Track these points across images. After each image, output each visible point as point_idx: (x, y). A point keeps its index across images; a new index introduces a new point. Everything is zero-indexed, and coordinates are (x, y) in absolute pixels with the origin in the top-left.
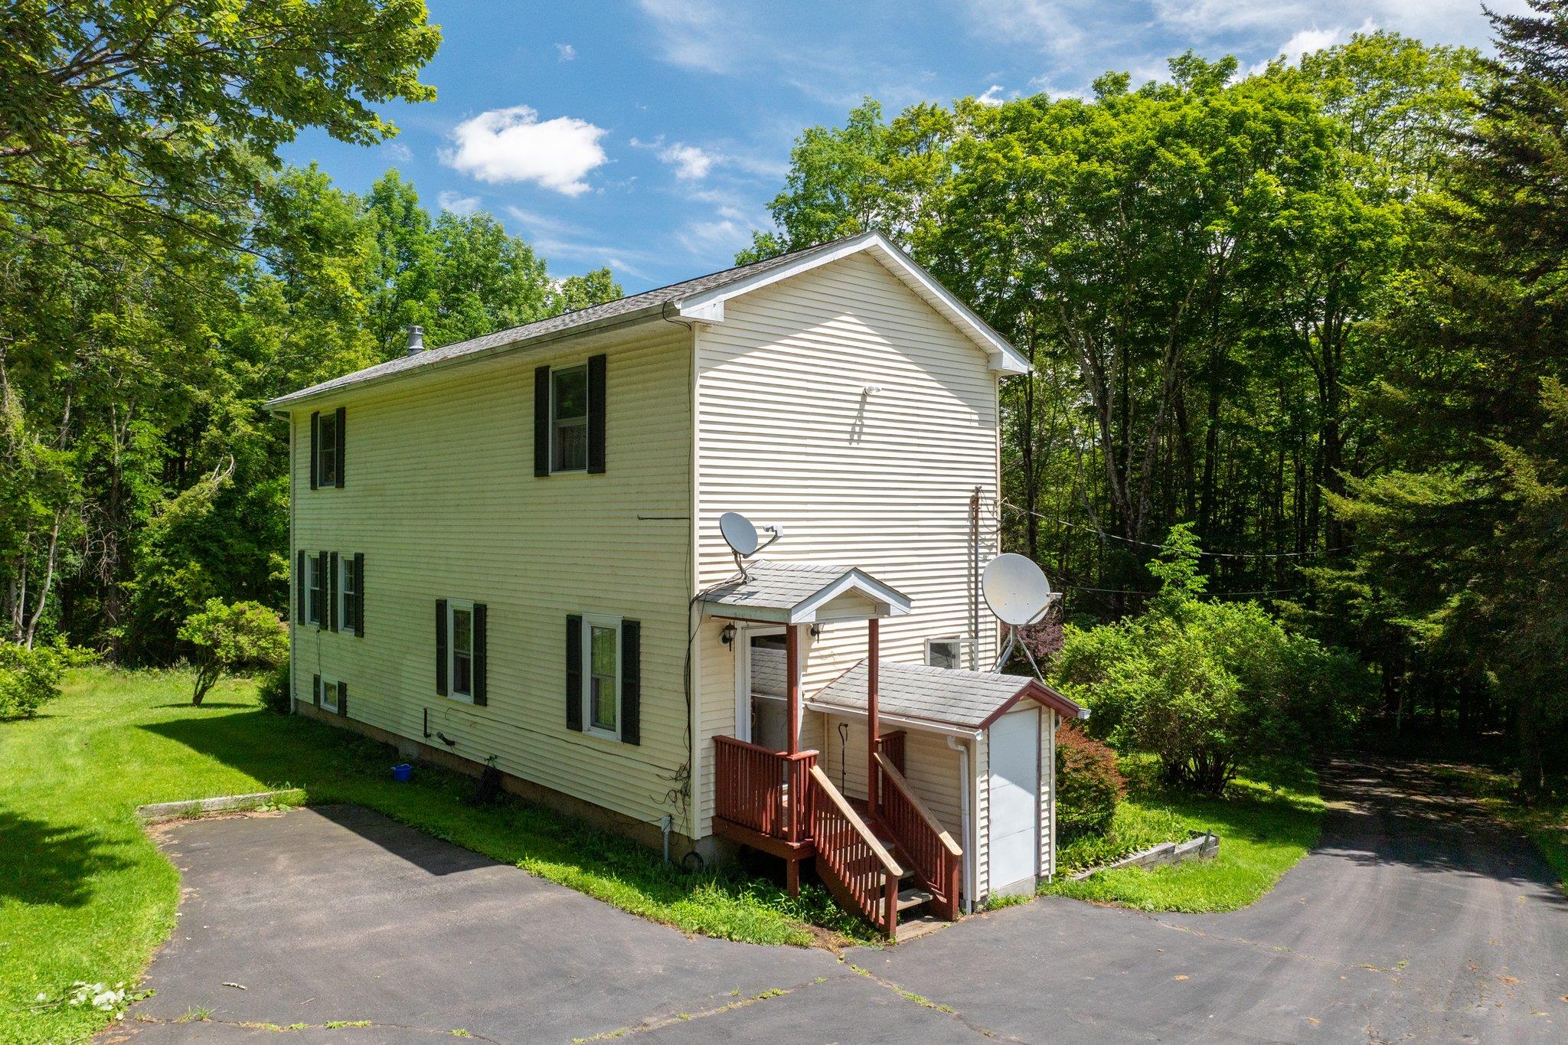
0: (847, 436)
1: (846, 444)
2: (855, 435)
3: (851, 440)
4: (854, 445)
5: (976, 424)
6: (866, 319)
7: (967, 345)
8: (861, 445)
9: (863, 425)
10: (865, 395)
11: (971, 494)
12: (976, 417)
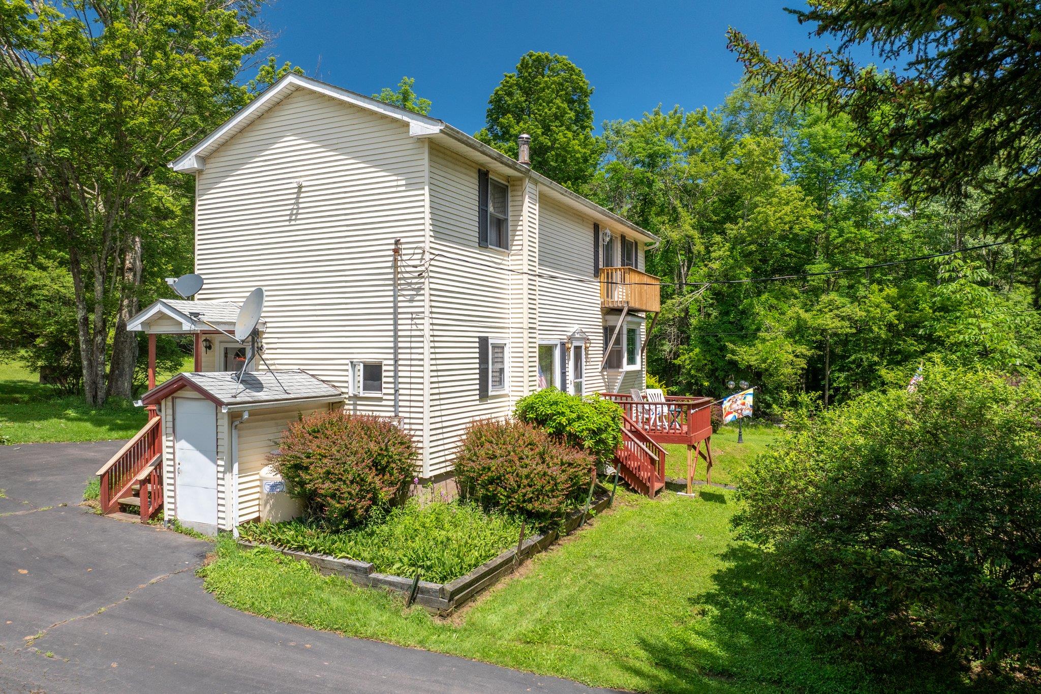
0: (288, 218)
1: (287, 223)
2: (293, 216)
3: (290, 220)
4: (293, 223)
5: (403, 188)
6: (300, 135)
7: (394, 125)
8: (298, 222)
9: (298, 208)
10: (300, 187)
11: (393, 247)
12: (403, 182)
